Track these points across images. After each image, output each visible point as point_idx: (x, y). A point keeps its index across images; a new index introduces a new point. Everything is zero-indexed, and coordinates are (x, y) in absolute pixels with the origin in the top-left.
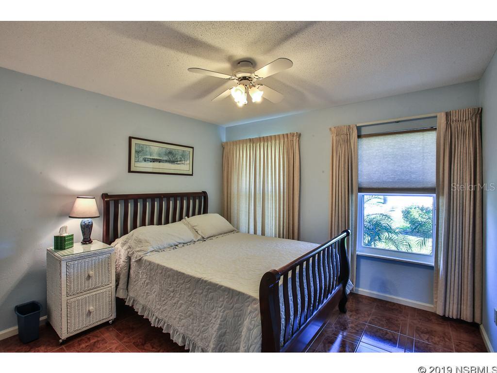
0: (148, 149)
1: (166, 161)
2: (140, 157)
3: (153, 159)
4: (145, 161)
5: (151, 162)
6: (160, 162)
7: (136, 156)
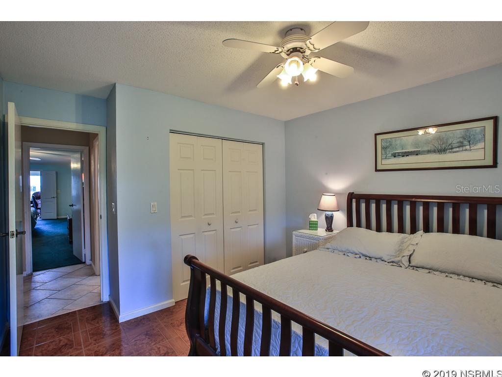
0: (398, 142)
1: (429, 152)
2: (388, 152)
3: (406, 152)
4: (395, 157)
5: (404, 156)
6: (417, 155)
7: (383, 153)
